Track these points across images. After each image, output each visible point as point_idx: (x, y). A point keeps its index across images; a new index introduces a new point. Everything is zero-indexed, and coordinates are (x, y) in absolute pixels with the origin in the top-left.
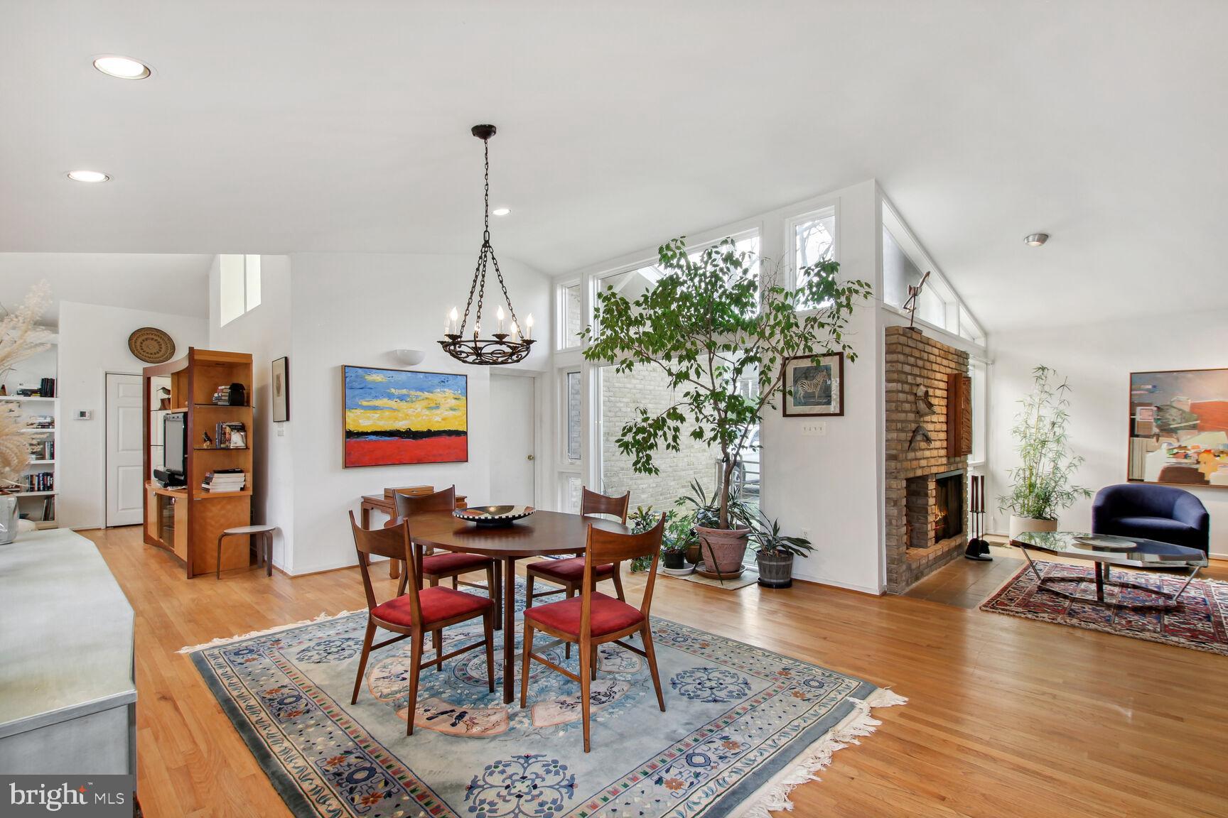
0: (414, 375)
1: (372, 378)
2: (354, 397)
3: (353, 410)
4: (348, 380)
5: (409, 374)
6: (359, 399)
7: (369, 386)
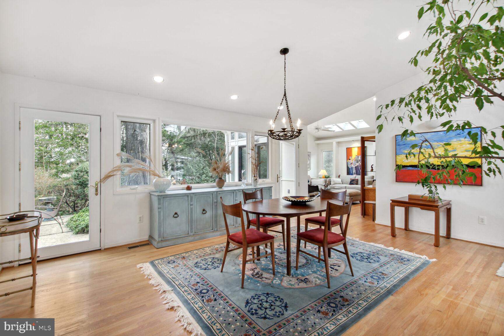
0: (436, 133)
1: (410, 139)
2: (400, 149)
3: (400, 155)
4: (397, 141)
5: (433, 134)
6: (403, 150)
7: (408, 143)
